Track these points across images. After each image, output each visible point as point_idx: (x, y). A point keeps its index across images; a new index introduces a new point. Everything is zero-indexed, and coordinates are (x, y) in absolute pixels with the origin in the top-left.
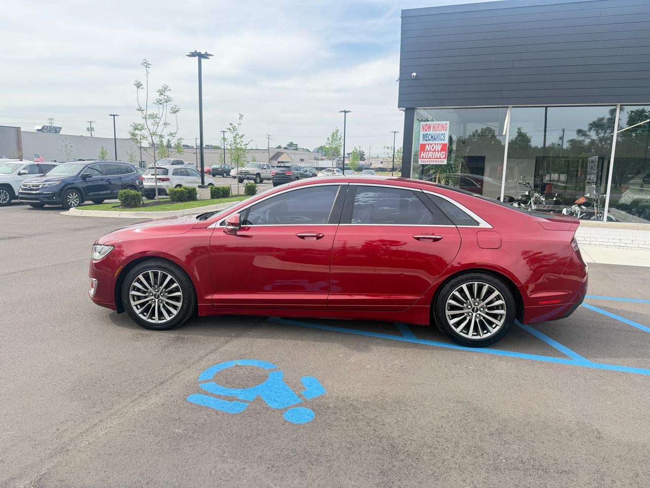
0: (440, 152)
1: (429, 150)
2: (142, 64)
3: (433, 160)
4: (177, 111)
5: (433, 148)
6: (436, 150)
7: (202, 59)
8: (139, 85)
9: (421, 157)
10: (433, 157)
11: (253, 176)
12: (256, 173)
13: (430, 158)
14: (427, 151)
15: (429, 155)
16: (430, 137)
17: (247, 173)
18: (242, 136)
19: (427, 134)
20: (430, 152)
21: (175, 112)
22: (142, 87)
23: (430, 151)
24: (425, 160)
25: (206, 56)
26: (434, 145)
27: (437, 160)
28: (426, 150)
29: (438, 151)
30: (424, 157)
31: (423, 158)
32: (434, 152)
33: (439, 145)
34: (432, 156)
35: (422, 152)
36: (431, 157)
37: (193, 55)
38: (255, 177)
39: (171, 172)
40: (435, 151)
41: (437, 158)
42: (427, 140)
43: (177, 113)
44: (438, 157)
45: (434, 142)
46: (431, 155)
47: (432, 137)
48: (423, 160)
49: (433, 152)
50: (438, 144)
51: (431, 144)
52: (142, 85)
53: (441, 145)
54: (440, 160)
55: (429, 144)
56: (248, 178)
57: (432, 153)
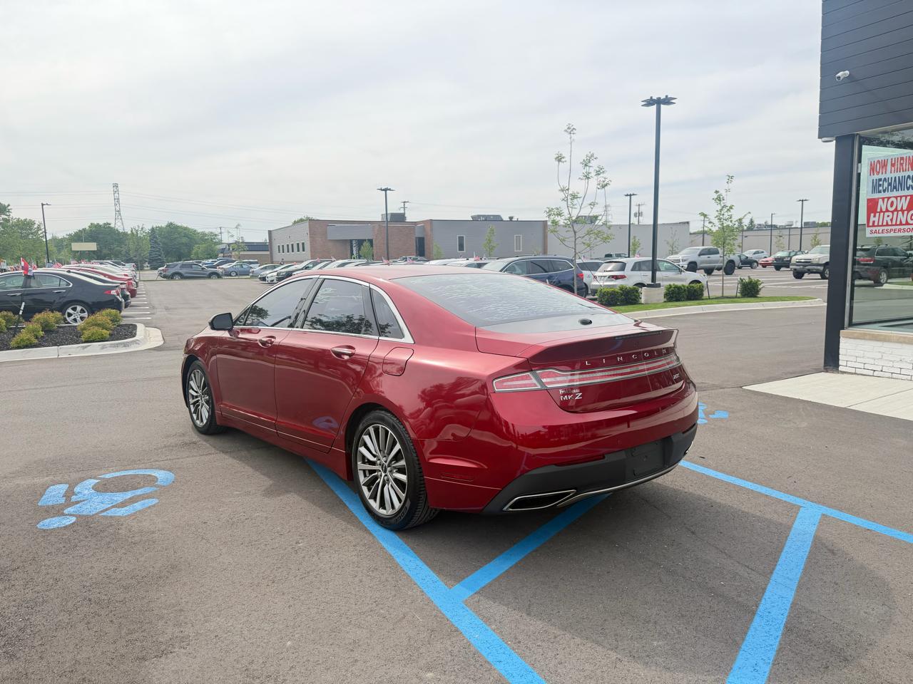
0: (906, 212)
1: (884, 210)
2: (566, 131)
3: (894, 228)
4: (606, 185)
5: (892, 206)
6: (899, 208)
7: (662, 106)
8: (559, 159)
9: (871, 224)
10: (894, 223)
11: (819, 267)
12: (824, 262)
13: (887, 225)
14: (881, 211)
15: (886, 218)
16: (886, 185)
17: (808, 262)
18: (731, 208)
19: (880, 180)
20: (886, 214)
21: (603, 187)
22: (563, 160)
23: (887, 211)
24: (877, 228)
25: (668, 101)
26: (894, 200)
27: (902, 227)
28: (879, 210)
29: (902, 210)
30: (876, 224)
31: (873, 226)
32: (895, 213)
33: (904, 198)
34: (892, 220)
35: (872, 215)
36: (890, 223)
37: (650, 102)
38: (821, 268)
39: (629, 267)
40: (896, 210)
41: (901, 224)
42: (880, 192)
43: (606, 188)
44: (904, 222)
45: (895, 193)
46: (889, 219)
47: (890, 184)
48: (874, 229)
49: (893, 212)
50: (901, 197)
51: (889, 198)
52: (563, 158)
53: (909, 198)
54: (906, 227)
55: (883, 199)
56: (809, 270)
57: (890, 214)
